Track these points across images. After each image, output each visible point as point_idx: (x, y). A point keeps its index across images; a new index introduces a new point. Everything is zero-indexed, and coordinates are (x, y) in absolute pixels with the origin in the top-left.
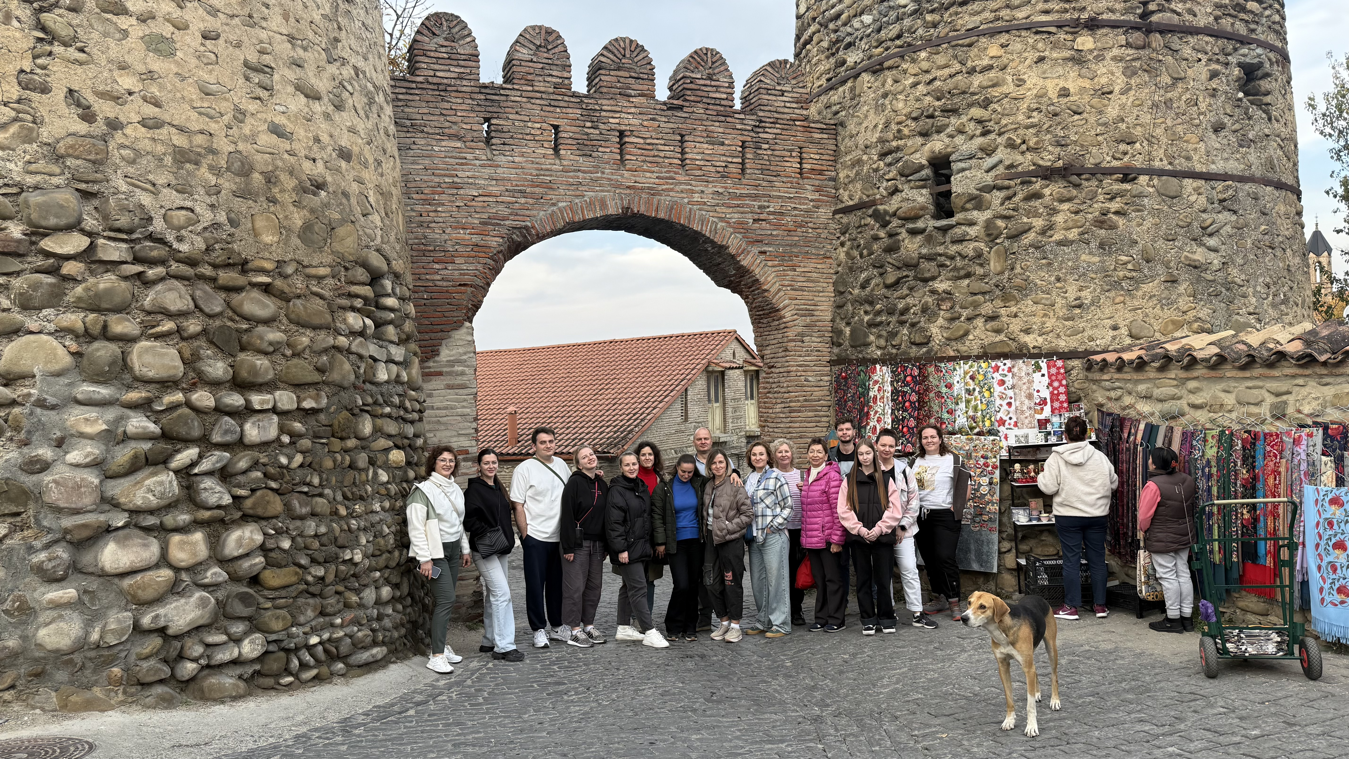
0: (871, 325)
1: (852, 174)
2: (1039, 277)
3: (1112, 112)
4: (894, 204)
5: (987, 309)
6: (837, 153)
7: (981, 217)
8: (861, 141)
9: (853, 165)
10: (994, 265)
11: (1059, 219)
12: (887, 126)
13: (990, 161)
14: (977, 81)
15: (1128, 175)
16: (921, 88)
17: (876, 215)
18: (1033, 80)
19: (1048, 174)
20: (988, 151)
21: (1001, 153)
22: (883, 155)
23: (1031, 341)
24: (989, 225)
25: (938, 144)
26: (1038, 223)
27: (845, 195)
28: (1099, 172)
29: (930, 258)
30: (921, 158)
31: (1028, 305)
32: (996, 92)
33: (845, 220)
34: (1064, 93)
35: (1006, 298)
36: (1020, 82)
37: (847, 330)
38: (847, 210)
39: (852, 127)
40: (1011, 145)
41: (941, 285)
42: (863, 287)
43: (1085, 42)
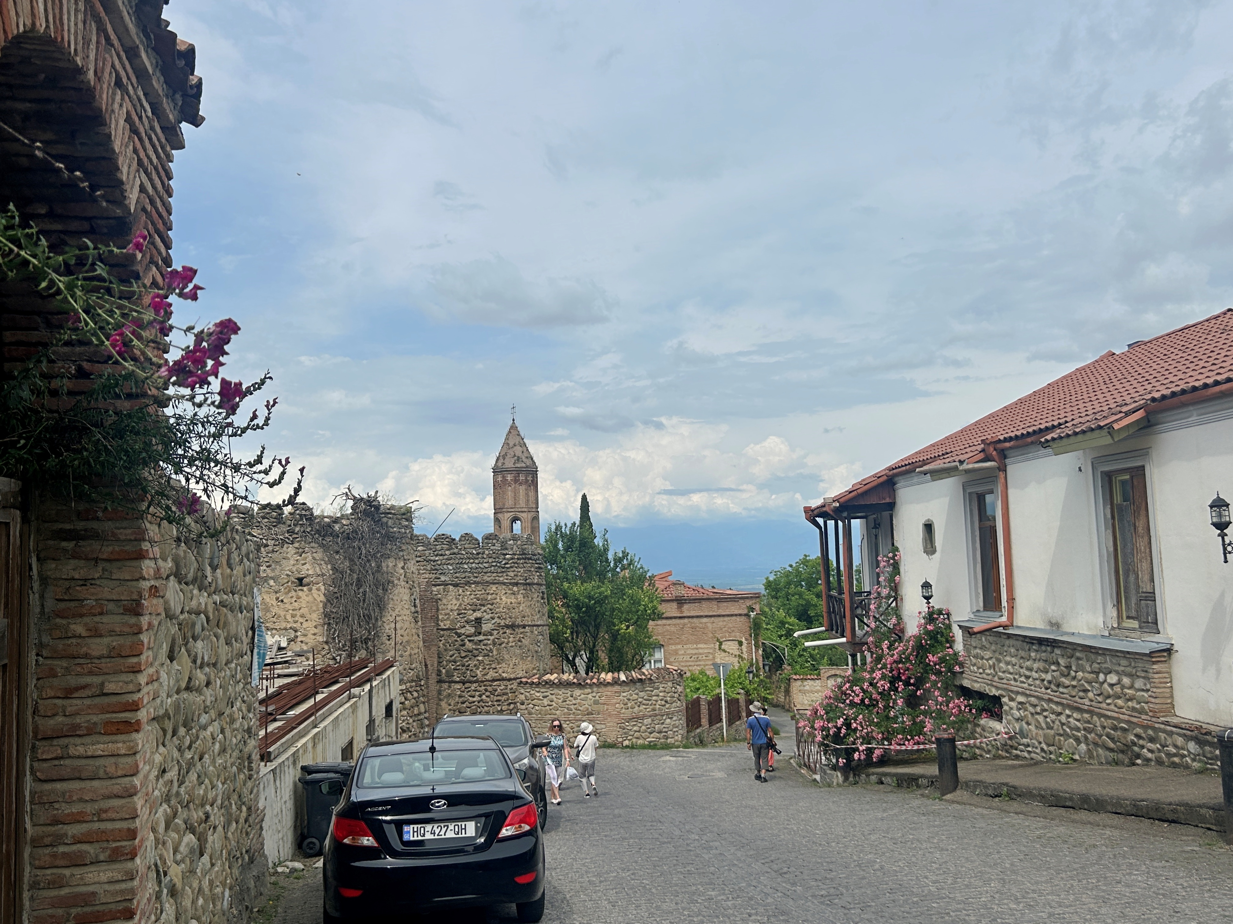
0: (454, 669)
1: (446, 617)
2: (506, 657)
3: (521, 608)
4: (462, 631)
5: (493, 666)
6: (438, 609)
7: (491, 638)
8: (449, 607)
9: (446, 615)
10: (495, 653)
11: (511, 640)
12: (460, 605)
13: (493, 622)
14: (489, 597)
15: (524, 627)
16: (472, 596)
17: (456, 633)
18: (504, 598)
19: (507, 627)
20: (493, 618)
21: (496, 620)
22: (459, 614)
23: (504, 675)
24: (493, 640)
25: (478, 614)
26: (506, 641)
27: (442, 624)
28: (518, 626)
29: (477, 650)
30: (472, 618)
31: (504, 665)
32: (495, 601)
33: (442, 632)
34: (511, 603)
35: (499, 663)
36: (501, 599)
37: (444, 671)
38: (443, 630)
39: (444, 601)
40: (499, 617)
41: (480, 658)
42: (451, 656)
43: (515, 589)
